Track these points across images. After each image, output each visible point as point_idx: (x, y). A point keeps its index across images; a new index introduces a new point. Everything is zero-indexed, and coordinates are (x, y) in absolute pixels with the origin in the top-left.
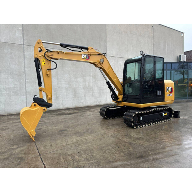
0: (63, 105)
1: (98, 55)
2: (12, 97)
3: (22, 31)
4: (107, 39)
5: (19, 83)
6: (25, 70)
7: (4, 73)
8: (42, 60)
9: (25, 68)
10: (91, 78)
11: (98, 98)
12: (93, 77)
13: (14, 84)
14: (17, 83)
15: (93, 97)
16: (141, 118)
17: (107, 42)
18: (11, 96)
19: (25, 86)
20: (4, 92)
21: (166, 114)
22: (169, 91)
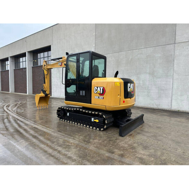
10: (148, 75)
11: (156, 100)
12: (149, 74)
15: (149, 98)
16: (68, 114)
21: (97, 121)
22: (99, 92)
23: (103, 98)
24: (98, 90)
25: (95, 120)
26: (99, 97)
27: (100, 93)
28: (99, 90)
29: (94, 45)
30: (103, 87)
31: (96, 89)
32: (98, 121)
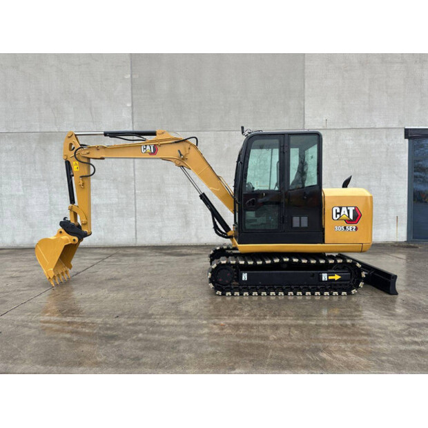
0: (197, 237)
1: (176, 142)
2: (115, 219)
3: (131, 109)
4: (306, 90)
5: (125, 196)
6: (135, 174)
7: (105, 181)
8: (74, 163)
9: (134, 170)
13: (118, 198)
14: (122, 196)
16: (245, 277)
17: (306, 98)
18: (113, 217)
19: (134, 202)
20: (105, 211)
21: (337, 277)
22: (345, 217)
23: (356, 229)
24: (342, 213)
25: (330, 278)
26: (345, 228)
27: (348, 218)
28: (346, 213)
29: (129, 105)
30: (355, 207)
31: (338, 211)
32: (340, 277)
